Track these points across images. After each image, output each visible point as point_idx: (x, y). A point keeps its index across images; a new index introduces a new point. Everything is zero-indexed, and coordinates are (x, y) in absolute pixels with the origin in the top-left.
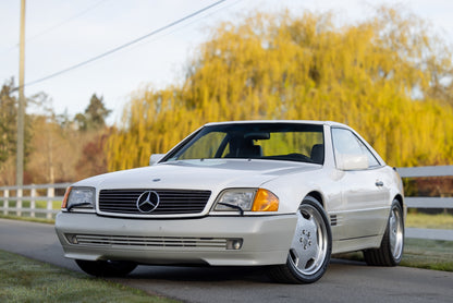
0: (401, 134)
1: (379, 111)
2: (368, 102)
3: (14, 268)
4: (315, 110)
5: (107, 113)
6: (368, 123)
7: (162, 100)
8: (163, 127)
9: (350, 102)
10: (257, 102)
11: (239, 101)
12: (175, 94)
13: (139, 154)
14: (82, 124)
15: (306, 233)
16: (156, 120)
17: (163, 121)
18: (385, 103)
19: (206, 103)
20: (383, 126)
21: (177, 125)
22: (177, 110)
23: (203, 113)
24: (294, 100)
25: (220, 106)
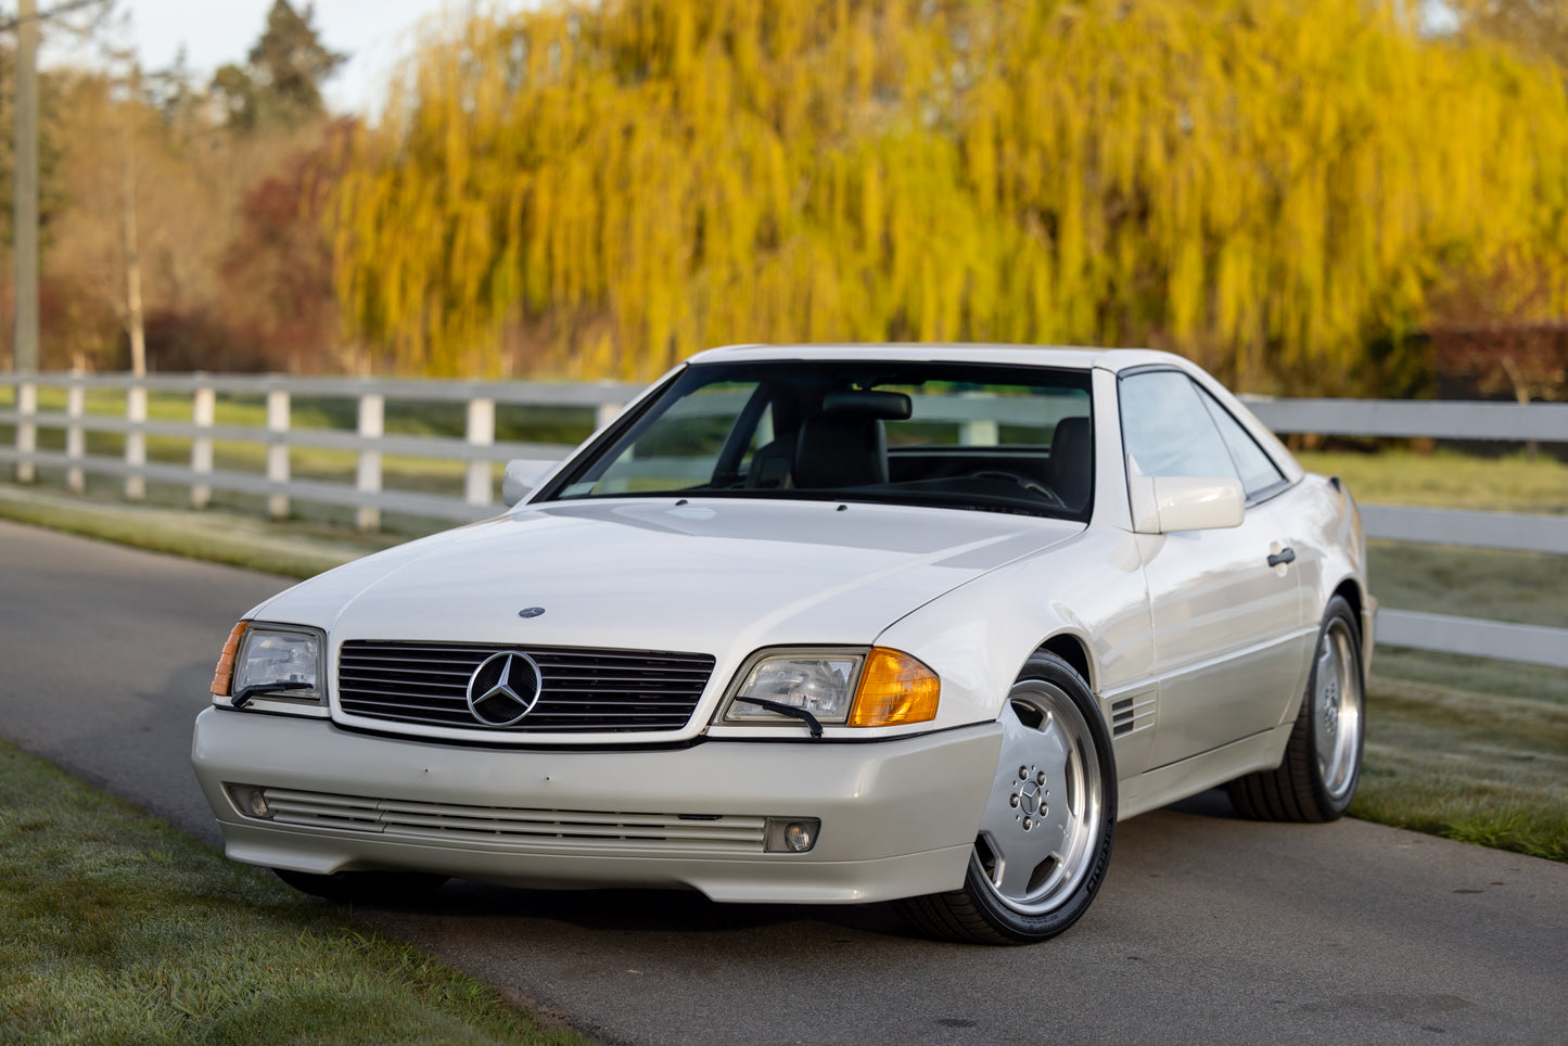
0: (1379, 166)
1: (1300, 85)
2: (1265, 56)
3: (54, 861)
4: (1073, 81)
5: (330, 62)
6: (1261, 131)
7: (529, 45)
8: (531, 143)
9: (1198, 51)
10: (865, 54)
11: (802, 50)
12: (573, 28)
13: (449, 241)
14: (239, 104)
15: (1030, 774)
16: (510, 120)
17: (531, 122)
18: (1324, 55)
19: (684, 59)
20: (1314, 142)
21: (581, 137)
22: (582, 86)
23: (676, 96)
24: (999, 47)
25: (736, 67)
